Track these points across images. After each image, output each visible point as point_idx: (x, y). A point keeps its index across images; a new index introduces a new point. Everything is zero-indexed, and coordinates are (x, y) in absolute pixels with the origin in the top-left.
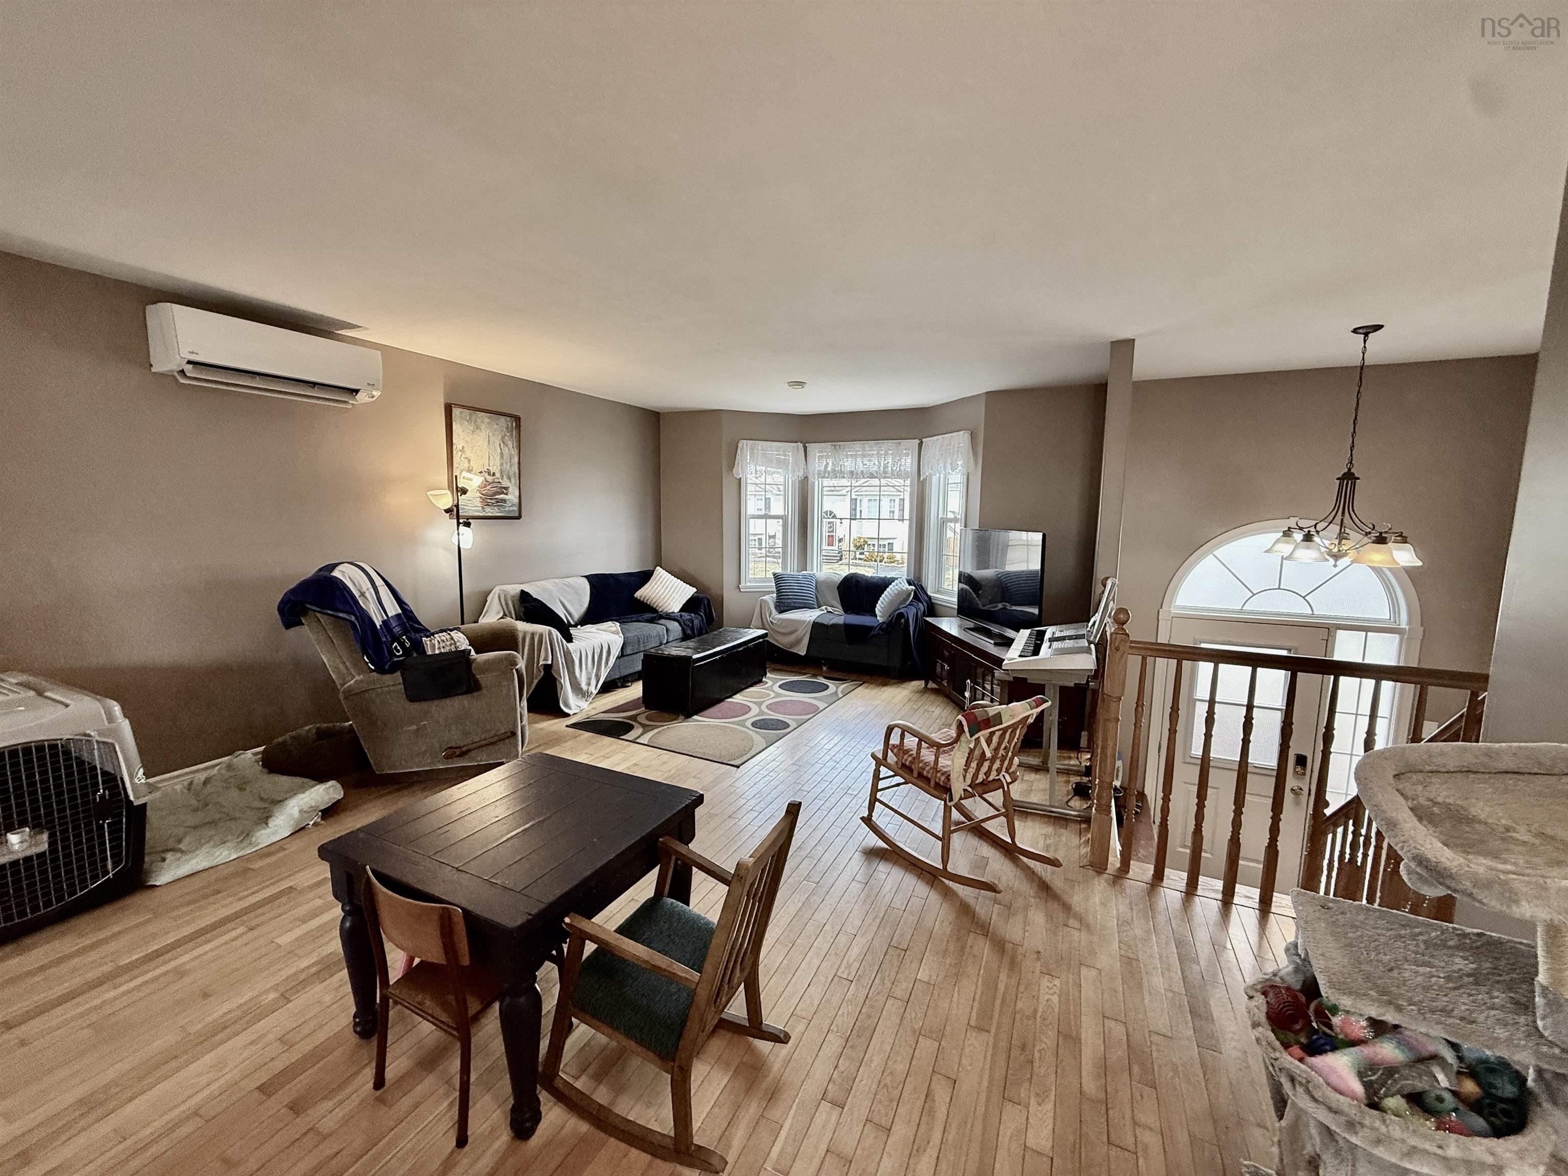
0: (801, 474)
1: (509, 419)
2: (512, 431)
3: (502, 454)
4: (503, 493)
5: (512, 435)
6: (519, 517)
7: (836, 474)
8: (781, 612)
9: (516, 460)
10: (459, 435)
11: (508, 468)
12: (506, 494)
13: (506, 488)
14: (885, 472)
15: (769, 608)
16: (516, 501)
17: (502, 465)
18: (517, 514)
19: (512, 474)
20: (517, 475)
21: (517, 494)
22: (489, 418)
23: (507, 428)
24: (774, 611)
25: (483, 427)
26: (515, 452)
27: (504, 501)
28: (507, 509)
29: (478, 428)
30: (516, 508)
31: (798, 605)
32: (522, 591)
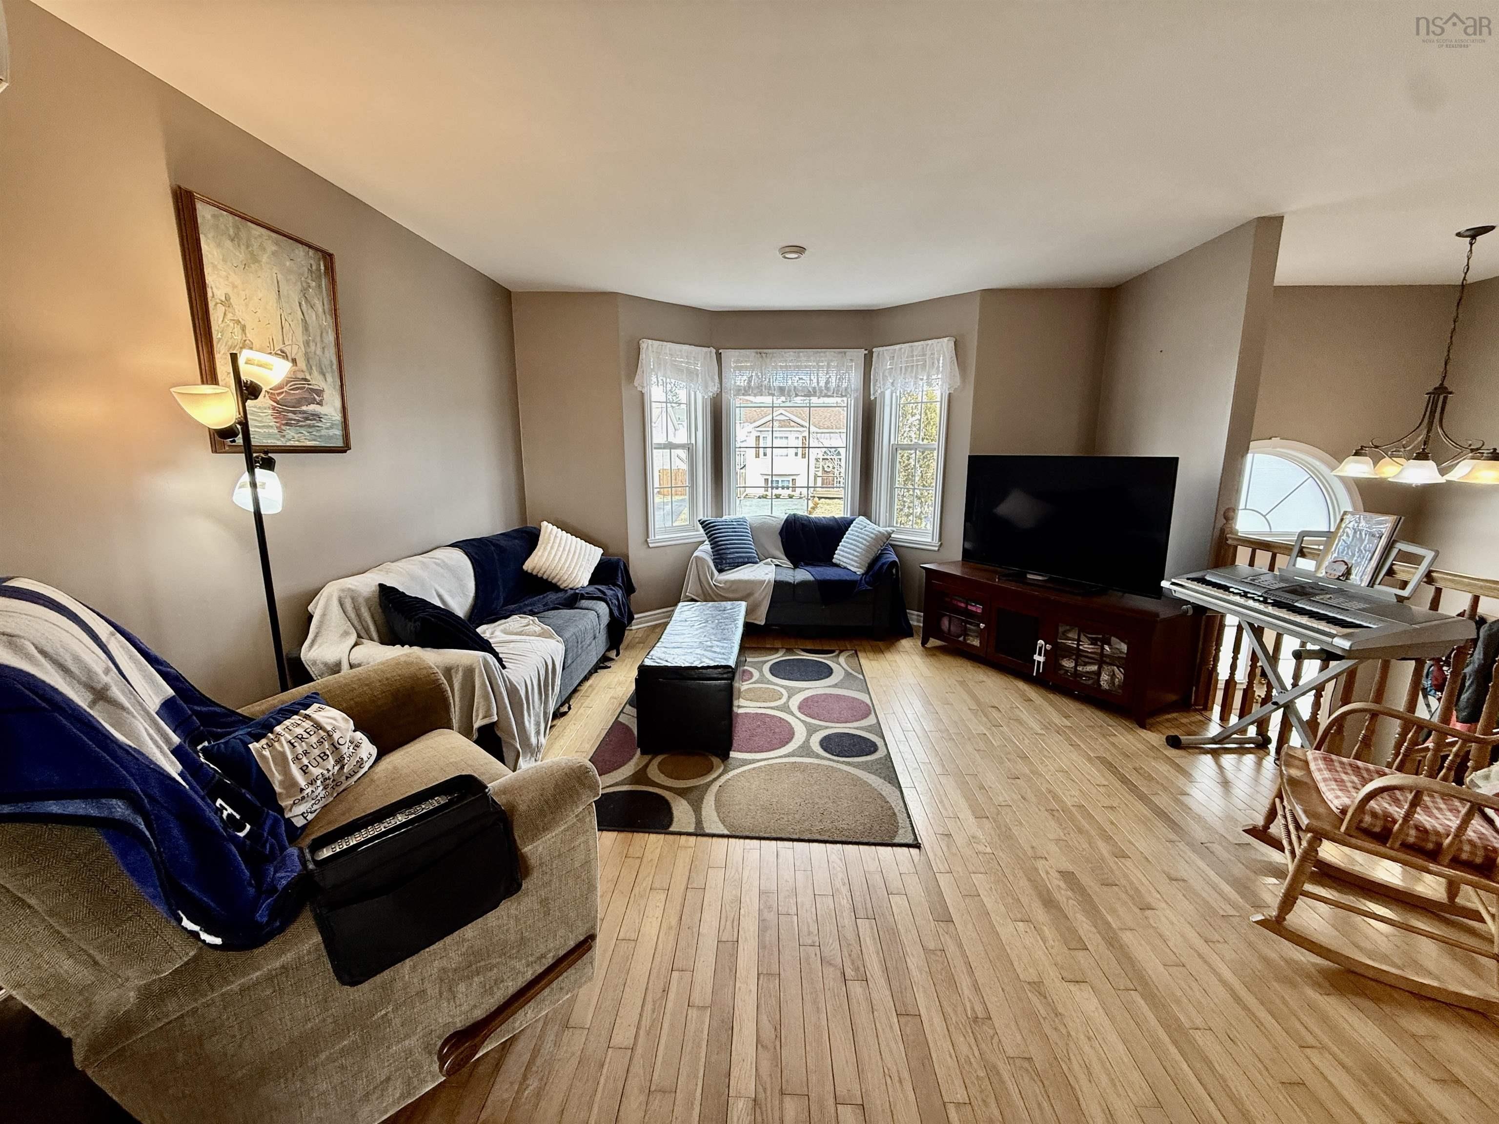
0: (714, 389)
1: (311, 252)
2: (320, 277)
3: (304, 321)
4: (313, 401)
5: (320, 286)
6: (344, 449)
7: (760, 390)
8: (720, 571)
9: (331, 337)
10: (215, 267)
11: (319, 352)
12: (320, 403)
13: (320, 392)
14: (827, 389)
15: (709, 567)
16: (338, 417)
17: (307, 344)
18: (340, 443)
19: (326, 362)
20: (335, 367)
21: (338, 404)
22: (277, 243)
23: (310, 271)
24: (716, 572)
25: (265, 258)
26: (327, 322)
27: (317, 417)
28: (324, 432)
29: (254, 259)
30: (338, 432)
31: (740, 560)
32: (381, 586)
